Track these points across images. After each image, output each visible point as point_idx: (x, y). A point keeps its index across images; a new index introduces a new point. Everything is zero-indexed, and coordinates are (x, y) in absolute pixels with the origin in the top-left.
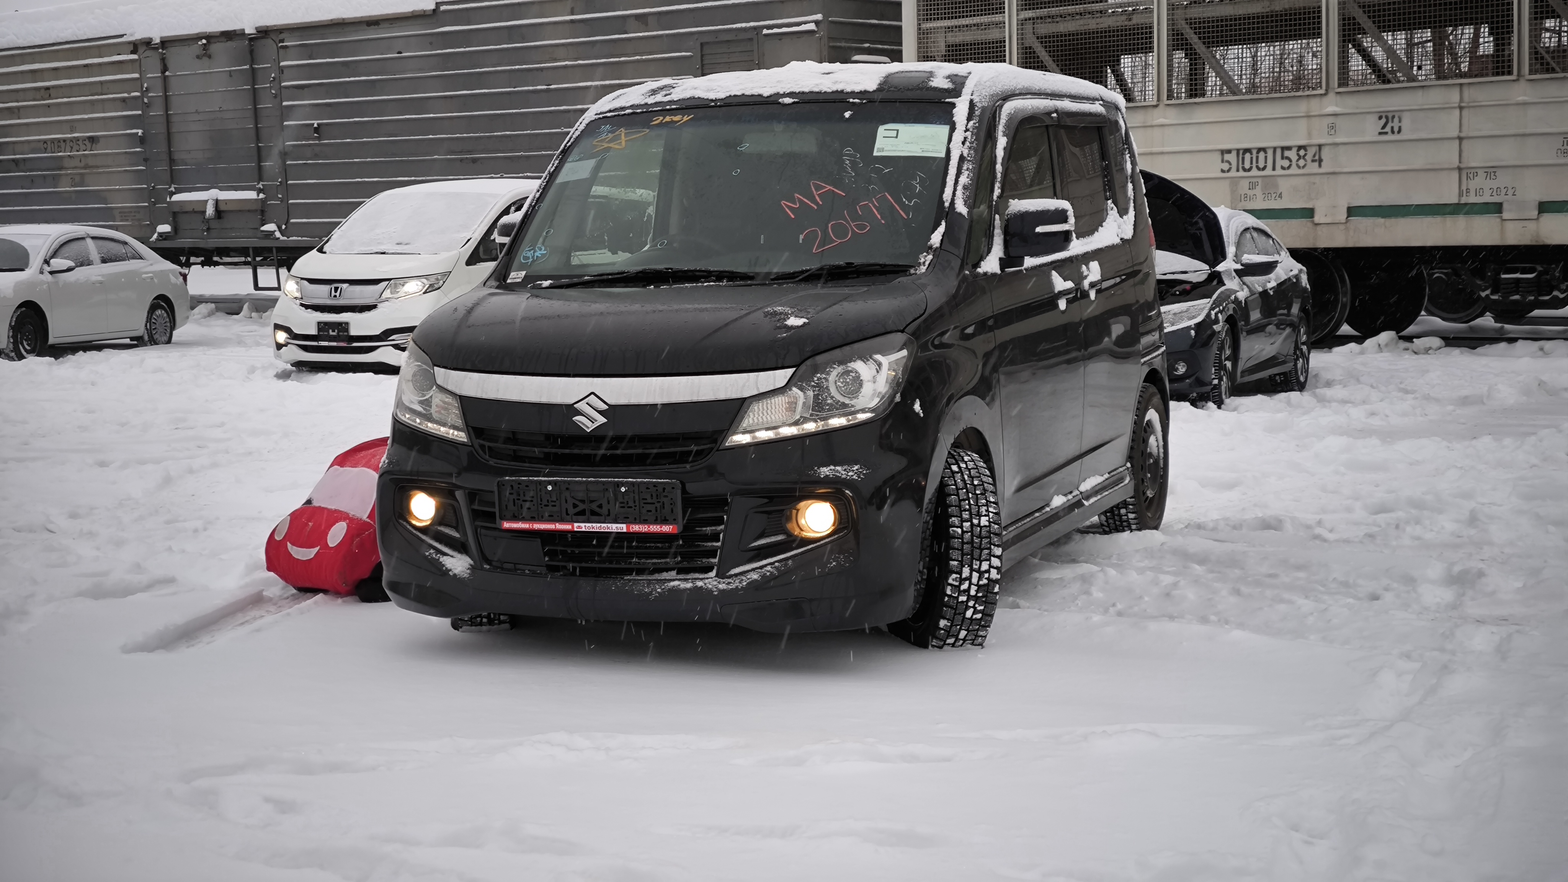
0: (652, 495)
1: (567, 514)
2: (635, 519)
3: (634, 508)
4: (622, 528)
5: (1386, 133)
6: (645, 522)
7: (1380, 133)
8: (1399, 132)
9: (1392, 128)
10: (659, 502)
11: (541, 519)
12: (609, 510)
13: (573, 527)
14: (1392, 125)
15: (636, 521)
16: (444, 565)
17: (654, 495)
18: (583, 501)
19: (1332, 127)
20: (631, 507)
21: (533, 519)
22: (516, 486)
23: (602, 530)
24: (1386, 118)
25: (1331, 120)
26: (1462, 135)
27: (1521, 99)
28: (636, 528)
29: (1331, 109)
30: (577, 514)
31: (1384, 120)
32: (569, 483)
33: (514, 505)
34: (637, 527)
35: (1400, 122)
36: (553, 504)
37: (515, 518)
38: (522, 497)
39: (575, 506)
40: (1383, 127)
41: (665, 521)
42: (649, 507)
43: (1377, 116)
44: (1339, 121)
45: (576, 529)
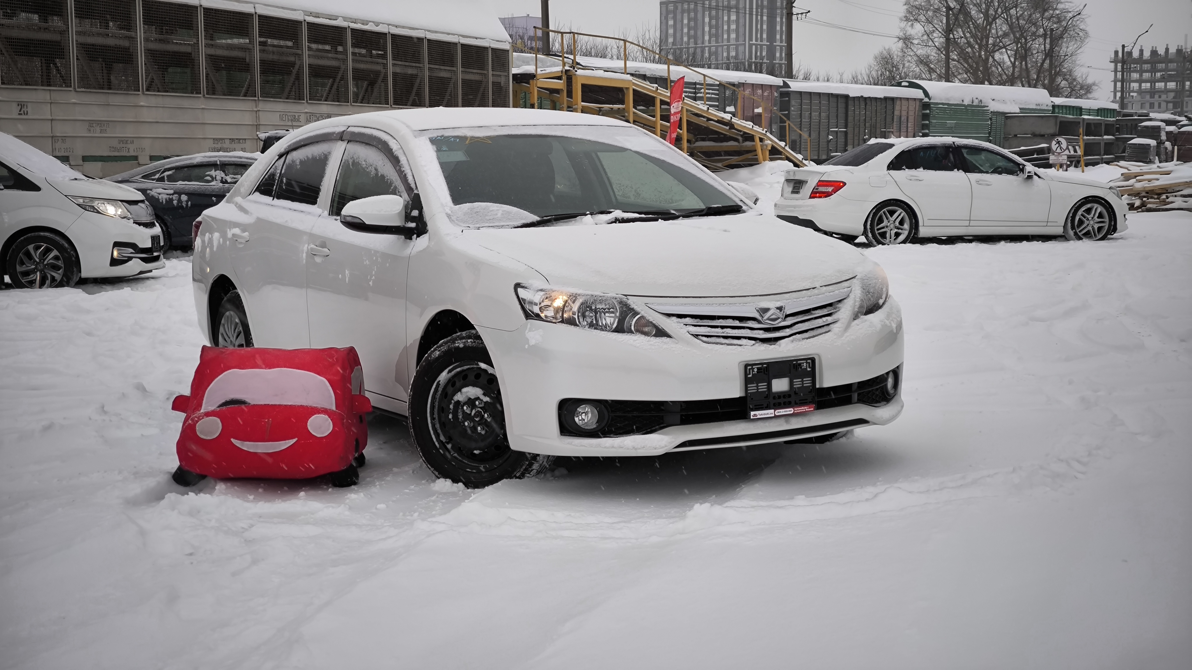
5: (21, 114)
7: (19, 114)
8: (27, 114)
9: (24, 111)
14: (24, 109)
24: (21, 105)
26: (54, 118)
27: (74, 101)
31: (20, 106)
35: (27, 108)
40: (20, 111)
43: (17, 104)
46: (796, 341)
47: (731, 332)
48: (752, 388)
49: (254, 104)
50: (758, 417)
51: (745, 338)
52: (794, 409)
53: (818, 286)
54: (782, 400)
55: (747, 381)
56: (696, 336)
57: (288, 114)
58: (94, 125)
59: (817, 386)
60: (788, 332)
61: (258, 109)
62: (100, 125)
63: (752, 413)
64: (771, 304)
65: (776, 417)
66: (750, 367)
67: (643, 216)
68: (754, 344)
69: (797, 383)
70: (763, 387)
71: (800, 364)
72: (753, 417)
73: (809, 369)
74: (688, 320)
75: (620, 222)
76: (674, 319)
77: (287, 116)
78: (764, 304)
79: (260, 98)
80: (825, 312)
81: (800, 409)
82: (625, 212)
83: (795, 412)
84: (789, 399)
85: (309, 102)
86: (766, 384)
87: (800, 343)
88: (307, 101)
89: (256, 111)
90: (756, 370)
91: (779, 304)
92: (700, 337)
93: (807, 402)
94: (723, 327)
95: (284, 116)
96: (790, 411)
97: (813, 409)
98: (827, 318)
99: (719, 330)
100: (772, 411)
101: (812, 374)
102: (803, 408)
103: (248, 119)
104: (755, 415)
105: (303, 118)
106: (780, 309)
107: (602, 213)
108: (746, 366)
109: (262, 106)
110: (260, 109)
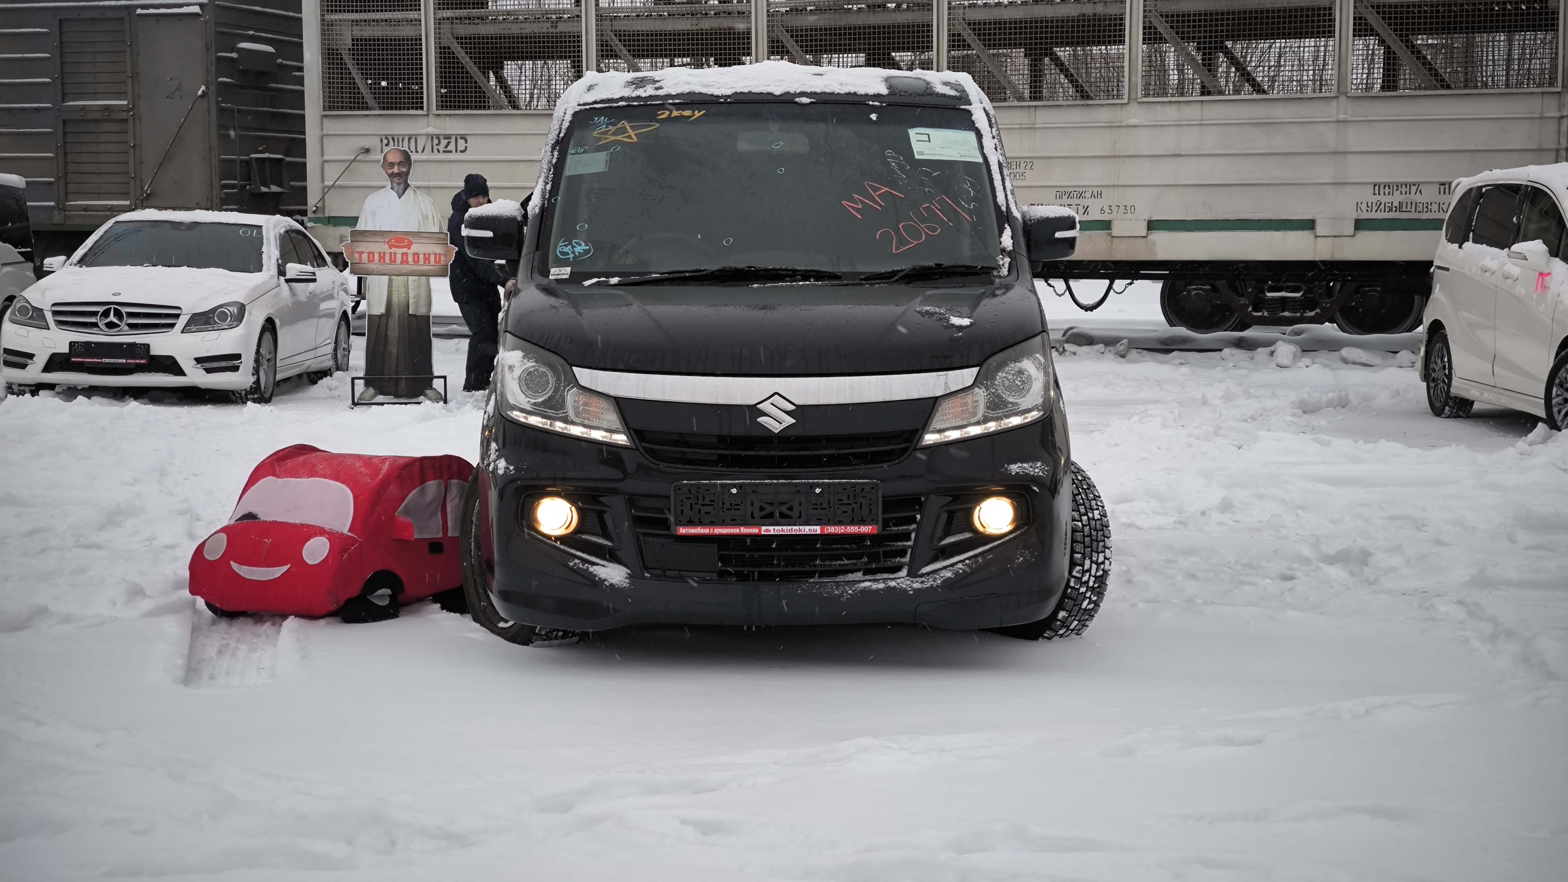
0: (849, 496)
1: (753, 517)
2: (829, 520)
3: (828, 509)
4: (817, 530)
6: (840, 523)
10: (857, 503)
11: (723, 523)
12: (800, 512)
13: (760, 530)
15: (830, 523)
16: (595, 576)
17: (852, 496)
18: (771, 504)
20: (825, 509)
21: (713, 524)
22: (694, 490)
23: (794, 533)
28: (831, 530)
30: (763, 517)
32: (756, 485)
33: (691, 510)
34: (833, 528)
36: (737, 507)
37: (690, 523)
38: (701, 501)
39: (762, 509)
41: (862, 522)
42: (845, 508)
45: (763, 533)
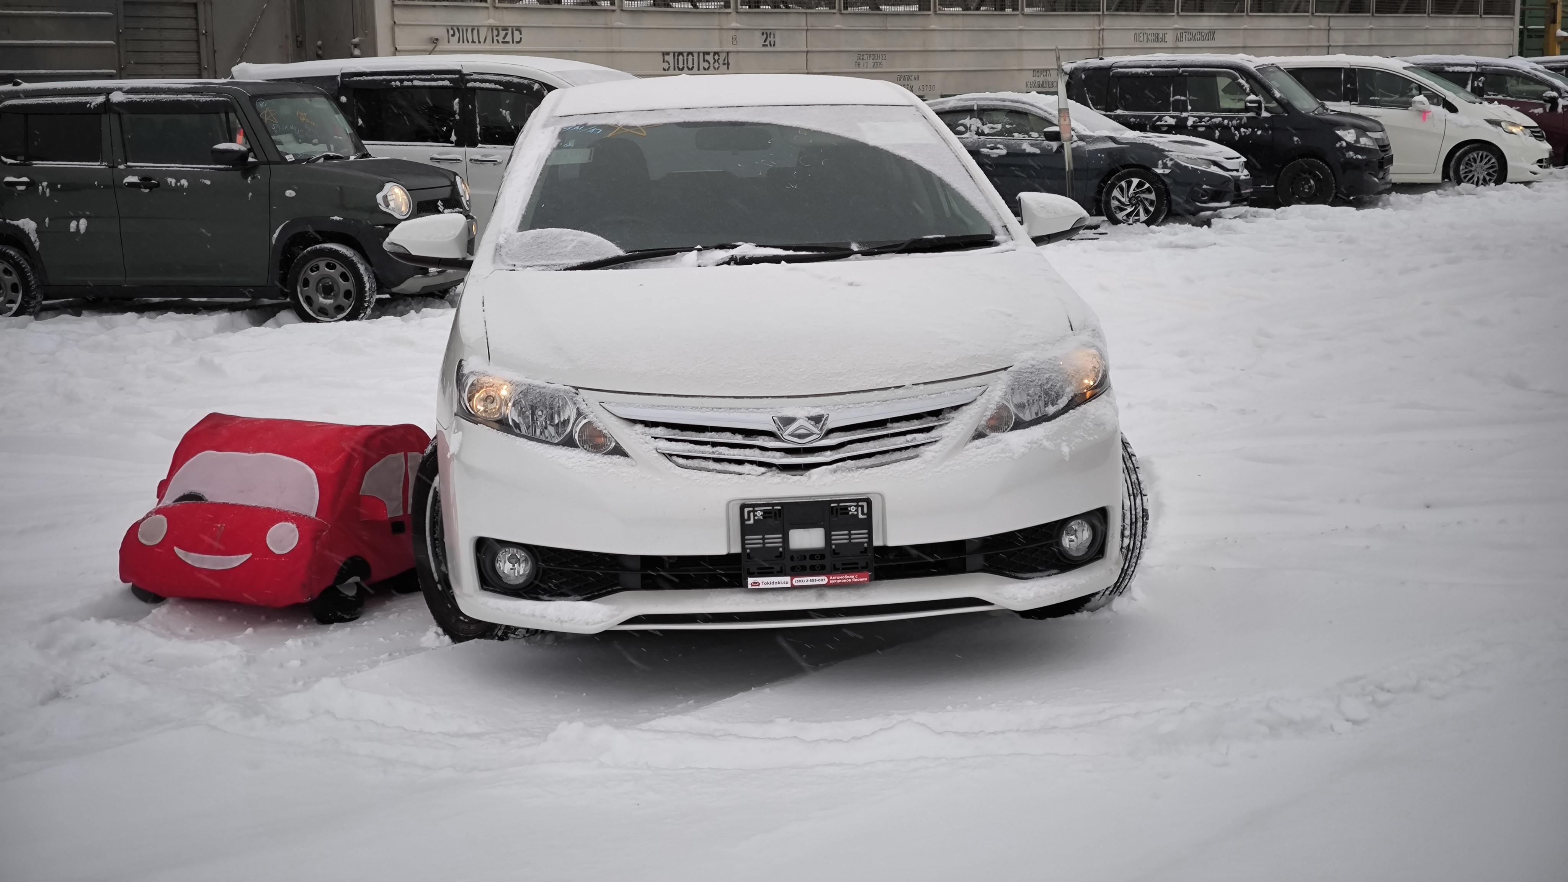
5: (767, 45)
7: (763, 45)
8: (774, 45)
9: (770, 41)
14: (770, 39)
19: (735, 38)
24: (767, 34)
25: (733, 33)
26: (809, 49)
27: (838, 26)
29: (734, 25)
31: (765, 35)
35: (774, 38)
40: (765, 42)
43: (760, 32)
44: (739, 34)
46: (843, 471)
47: (727, 452)
48: (755, 541)
49: (1096, 20)
50: (761, 586)
51: (752, 462)
52: (829, 578)
53: (907, 384)
54: (808, 563)
55: (746, 530)
56: (669, 456)
57: (1149, 32)
58: (865, 57)
59: (877, 542)
60: (828, 456)
61: (1102, 27)
62: (873, 57)
63: (751, 580)
64: (801, 411)
65: (793, 588)
66: (751, 509)
67: (791, 252)
68: (763, 474)
69: (840, 537)
70: (774, 540)
71: (846, 508)
72: (752, 586)
73: (860, 516)
74: (659, 431)
75: (737, 263)
76: (639, 428)
77: (1145, 35)
78: (788, 413)
79: (1105, 13)
80: (916, 425)
81: (840, 577)
82: (760, 246)
83: (831, 582)
84: (822, 562)
85: (1181, 14)
86: (780, 536)
87: (850, 475)
88: (1178, 13)
89: (1100, 30)
90: (759, 514)
91: (815, 412)
92: (674, 458)
93: (857, 568)
94: (714, 444)
95: (1141, 35)
96: (822, 580)
97: (866, 579)
98: (915, 435)
99: (708, 448)
100: (788, 579)
101: (867, 524)
102: (846, 577)
103: (1086, 42)
104: (754, 583)
105: (1170, 37)
106: (817, 420)
107: (721, 247)
108: (743, 507)
109: (1107, 23)
110: (1105, 28)
